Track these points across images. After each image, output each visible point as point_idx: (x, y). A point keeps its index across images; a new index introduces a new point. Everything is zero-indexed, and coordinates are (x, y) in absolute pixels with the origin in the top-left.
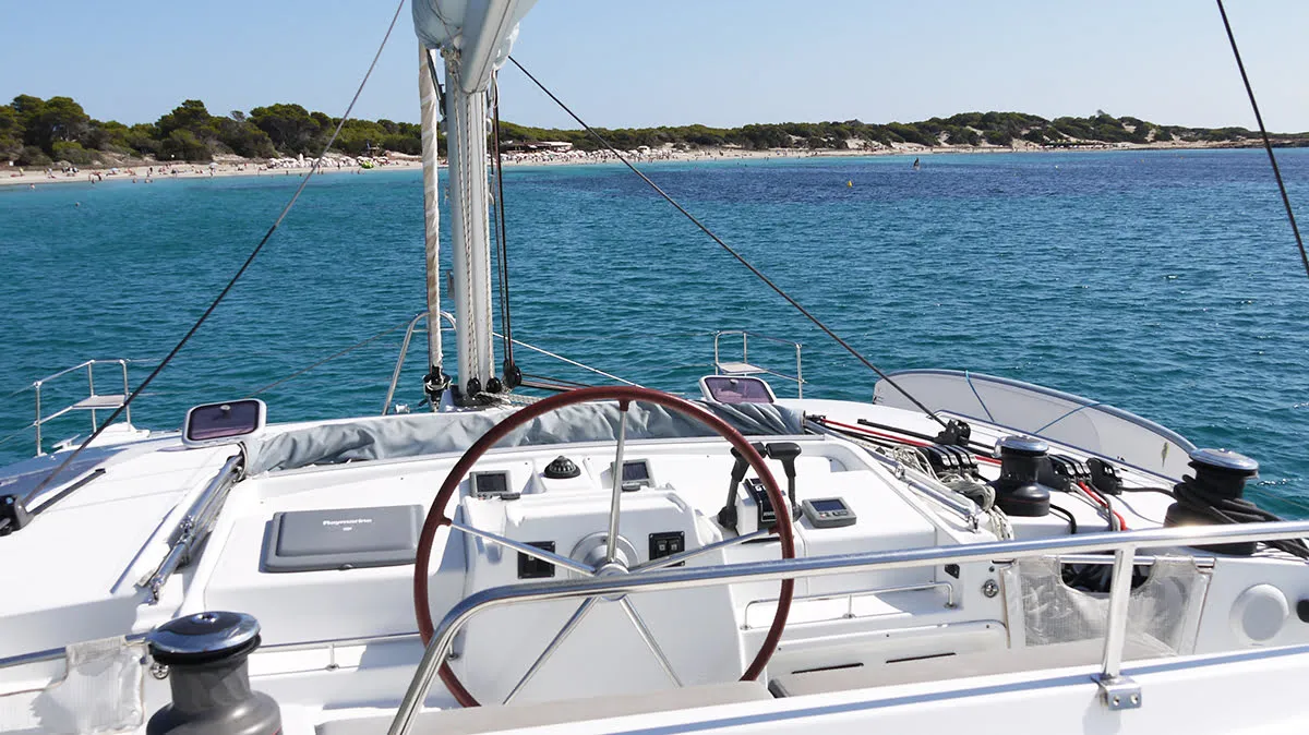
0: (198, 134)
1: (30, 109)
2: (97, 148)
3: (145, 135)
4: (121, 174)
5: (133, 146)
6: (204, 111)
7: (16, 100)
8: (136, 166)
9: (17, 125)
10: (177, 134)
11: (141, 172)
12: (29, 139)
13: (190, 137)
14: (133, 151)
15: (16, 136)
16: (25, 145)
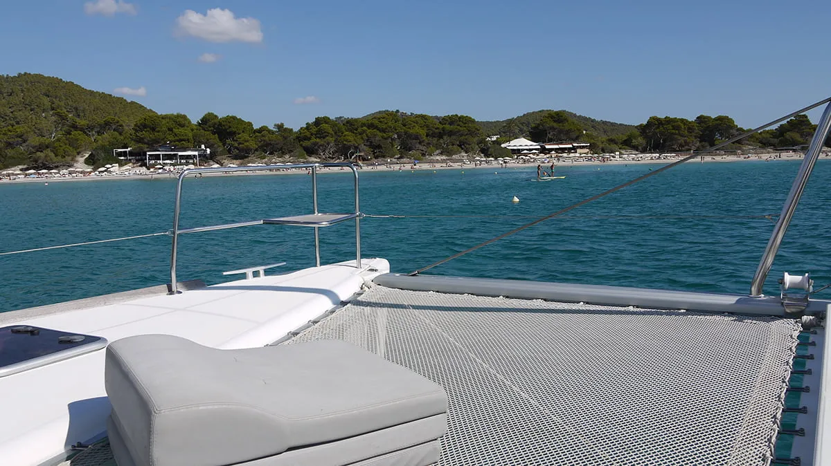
0: (802, 136)
1: (705, 122)
2: (739, 143)
3: (768, 136)
4: (753, 158)
5: (761, 142)
6: (808, 121)
7: (697, 118)
8: (762, 153)
9: (697, 131)
10: (788, 135)
11: (765, 157)
12: (702, 139)
13: (797, 136)
14: (761, 145)
15: (696, 137)
16: (700, 142)
